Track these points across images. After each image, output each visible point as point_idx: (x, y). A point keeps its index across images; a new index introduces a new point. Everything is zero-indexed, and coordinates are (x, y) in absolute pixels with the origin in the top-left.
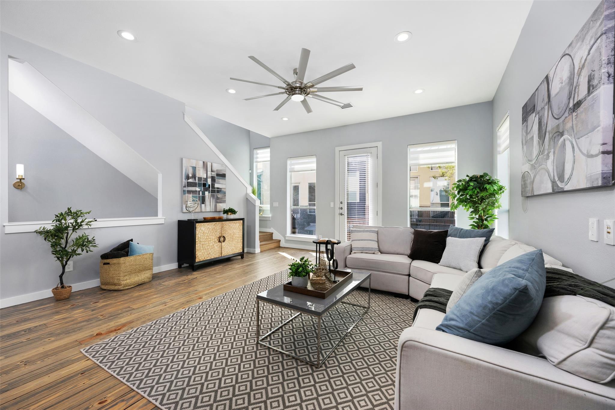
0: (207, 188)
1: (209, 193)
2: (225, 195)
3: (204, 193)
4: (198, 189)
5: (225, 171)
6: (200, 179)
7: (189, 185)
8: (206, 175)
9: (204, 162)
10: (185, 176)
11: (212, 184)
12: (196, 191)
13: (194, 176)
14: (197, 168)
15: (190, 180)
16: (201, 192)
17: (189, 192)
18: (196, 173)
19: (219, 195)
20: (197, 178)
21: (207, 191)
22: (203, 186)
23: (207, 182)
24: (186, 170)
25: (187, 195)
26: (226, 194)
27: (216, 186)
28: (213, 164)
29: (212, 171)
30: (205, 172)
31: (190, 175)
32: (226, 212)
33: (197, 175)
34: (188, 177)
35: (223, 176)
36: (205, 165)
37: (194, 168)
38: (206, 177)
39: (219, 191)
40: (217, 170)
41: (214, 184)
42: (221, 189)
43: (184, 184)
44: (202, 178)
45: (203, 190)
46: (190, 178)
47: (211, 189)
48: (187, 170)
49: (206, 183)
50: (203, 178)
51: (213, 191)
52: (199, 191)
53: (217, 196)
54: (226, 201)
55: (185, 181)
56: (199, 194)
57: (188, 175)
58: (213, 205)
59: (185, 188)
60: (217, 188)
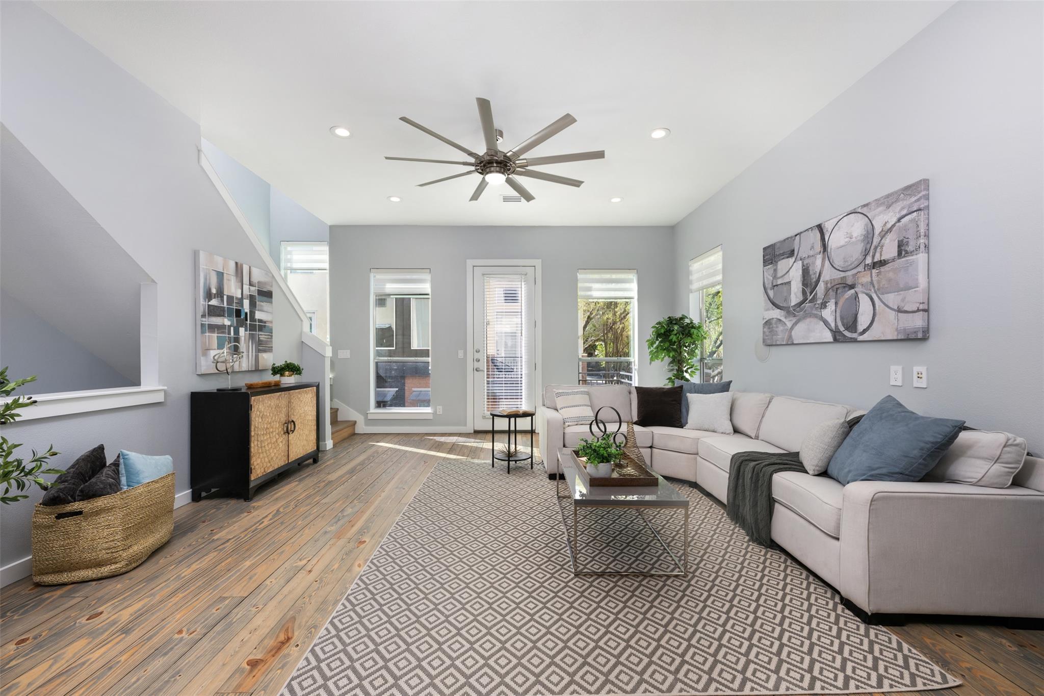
0: (243, 319)
1: (246, 330)
2: (272, 336)
3: (237, 332)
4: (227, 322)
5: (272, 286)
6: (230, 299)
7: (213, 311)
8: (240, 291)
9: (236, 263)
10: (204, 292)
11: (250, 311)
12: (223, 326)
13: (220, 294)
14: (225, 275)
15: (214, 302)
16: (232, 328)
17: (212, 328)
18: (223, 285)
19: (263, 336)
20: (225, 297)
21: (242, 327)
22: (236, 317)
23: (242, 306)
24: (206, 279)
25: (207, 334)
26: (273, 334)
27: (258, 315)
28: (252, 268)
29: (251, 284)
30: (240, 284)
31: (214, 291)
32: (277, 371)
33: (226, 292)
34: (209, 296)
35: (267, 295)
36: (238, 268)
37: (220, 275)
38: (240, 296)
39: (262, 326)
40: (258, 282)
41: (255, 313)
42: (265, 322)
43: (202, 309)
44: (233, 297)
45: (235, 325)
46: (213, 296)
47: (248, 322)
48: (208, 277)
49: (240, 310)
50: (237, 298)
51: (253, 328)
52: (229, 327)
53: (259, 338)
54: (273, 349)
55: (202, 303)
56: (229, 333)
57: (210, 289)
58: (252, 355)
59: (204, 319)
60: (260, 321)
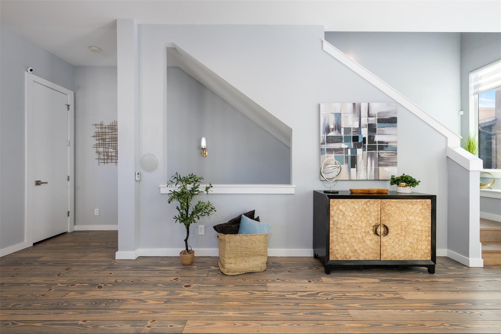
0: (361, 143)
1: (364, 150)
2: (397, 153)
3: (354, 151)
4: (344, 146)
5: (396, 113)
6: (347, 130)
7: (330, 140)
8: (358, 123)
9: (354, 104)
10: (323, 128)
11: (369, 137)
12: (341, 149)
13: (338, 128)
14: (342, 115)
15: (332, 134)
16: (349, 150)
17: (330, 151)
18: (340, 121)
19: (384, 154)
20: (342, 130)
21: (360, 148)
22: (353, 141)
23: (360, 133)
24: (325, 120)
25: (326, 155)
26: (398, 152)
27: (378, 138)
28: (370, 104)
29: (369, 116)
30: (358, 118)
31: (332, 126)
32: (395, 181)
33: (344, 125)
34: (328, 130)
35: (392, 121)
36: (356, 108)
37: (338, 116)
38: (358, 126)
39: (383, 146)
40: (378, 113)
41: (374, 137)
42: (387, 143)
43: (322, 140)
44: (351, 128)
45: (352, 147)
46: (331, 130)
47: (367, 144)
48: (327, 118)
49: (358, 136)
50: (354, 128)
51: (372, 148)
52: (347, 149)
53: (379, 156)
54: (398, 163)
55: (323, 136)
56: (347, 153)
57: (328, 126)
58: (371, 169)
59: (323, 146)
60: (379, 142)
